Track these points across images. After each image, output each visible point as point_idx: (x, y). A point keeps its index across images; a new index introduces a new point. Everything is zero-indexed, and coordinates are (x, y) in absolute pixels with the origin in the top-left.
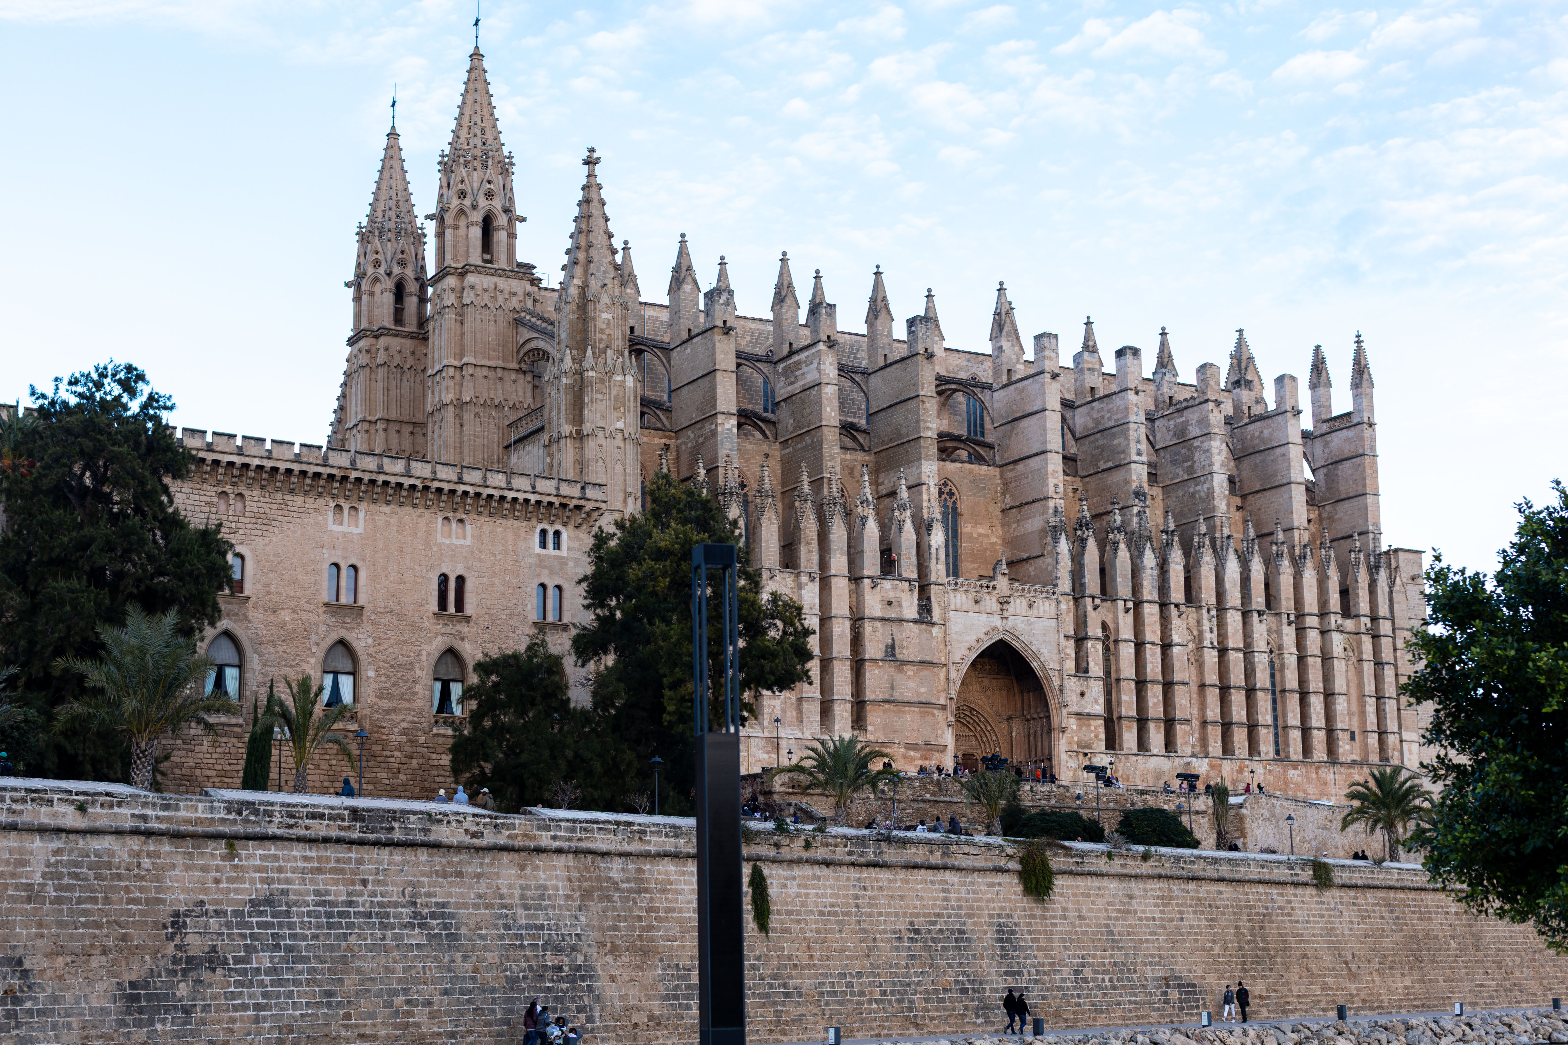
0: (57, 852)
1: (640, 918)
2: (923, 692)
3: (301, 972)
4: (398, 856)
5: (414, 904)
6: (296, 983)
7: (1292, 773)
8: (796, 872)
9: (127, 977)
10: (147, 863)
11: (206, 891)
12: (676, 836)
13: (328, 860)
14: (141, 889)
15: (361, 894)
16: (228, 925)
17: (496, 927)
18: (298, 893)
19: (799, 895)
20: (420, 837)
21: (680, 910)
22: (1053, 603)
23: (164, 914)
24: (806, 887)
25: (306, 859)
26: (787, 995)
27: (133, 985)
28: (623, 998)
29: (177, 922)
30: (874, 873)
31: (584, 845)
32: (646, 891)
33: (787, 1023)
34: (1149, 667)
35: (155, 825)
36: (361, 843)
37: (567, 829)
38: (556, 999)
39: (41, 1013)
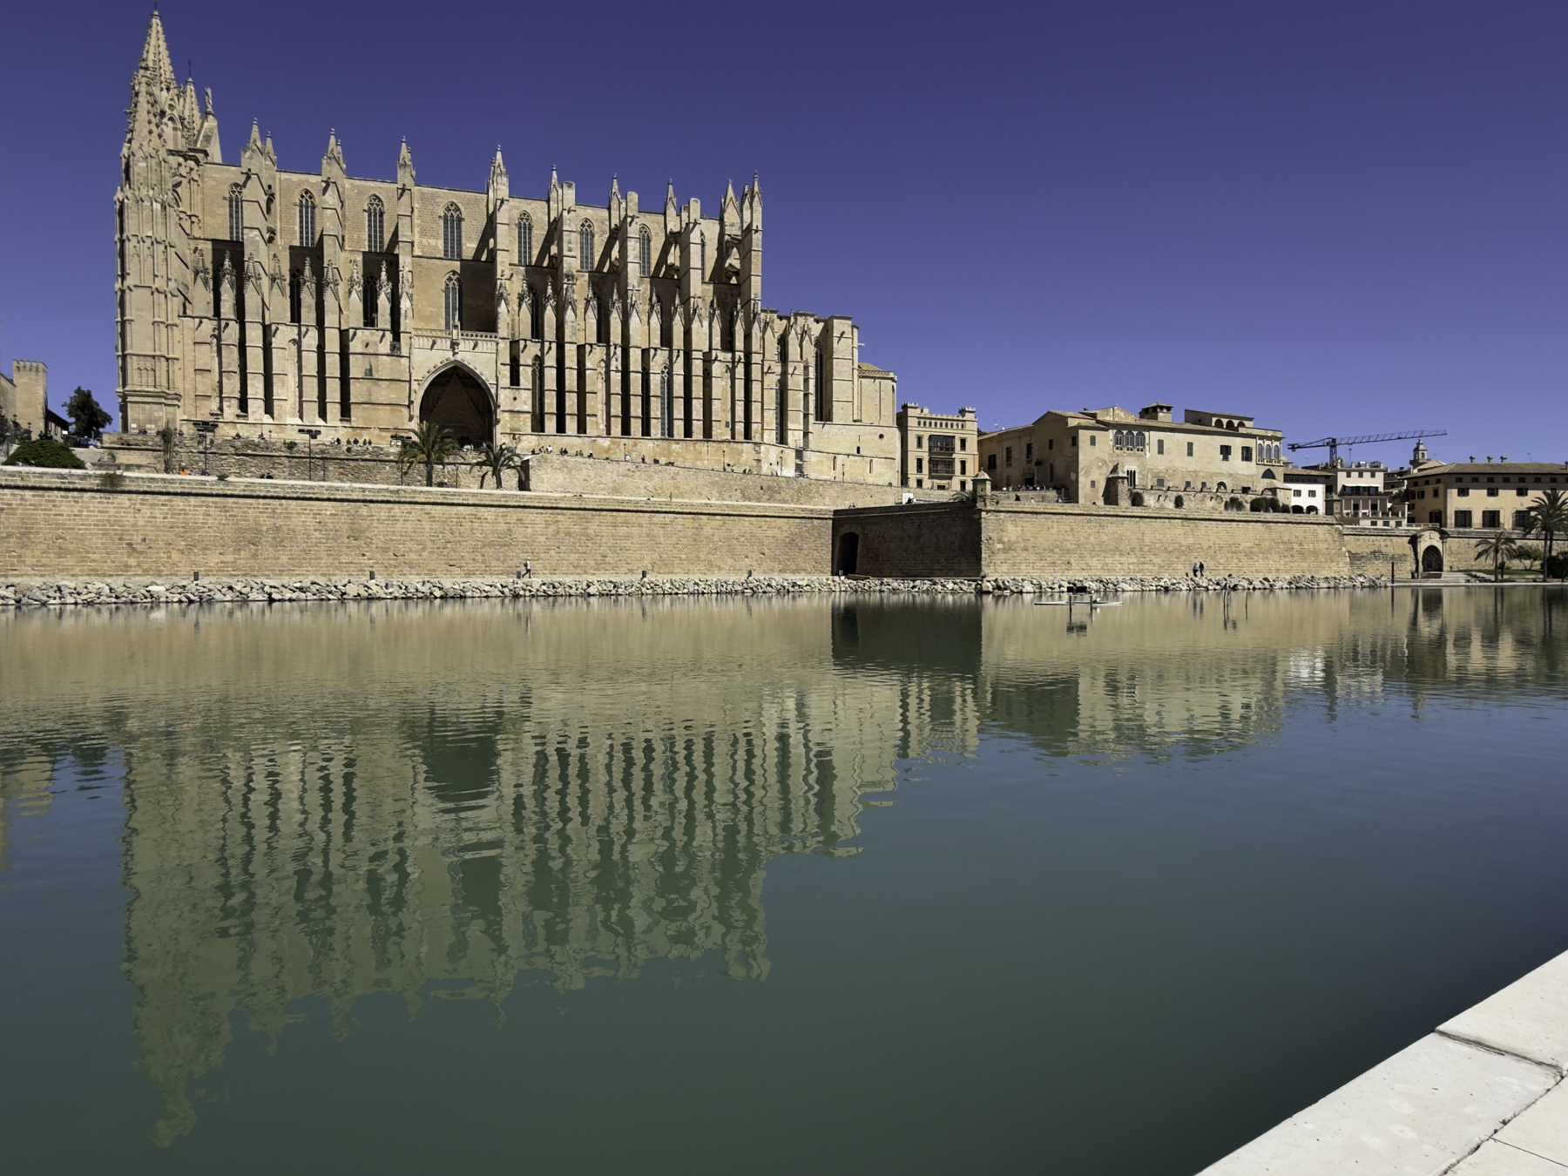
2: (394, 398)
7: (674, 446)
22: (494, 344)
34: (567, 382)
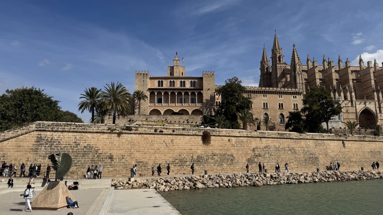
0: (236, 139)
1: (325, 150)
2: (353, 117)
3: (273, 158)
4: (286, 140)
5: (289, 147)
6: (272, 159)
8: (350, 142)
9: (247, 158)
10: (249, 141)
11: (258, 145)
12: (329, 136)
13: (275, 141)
14: (248, 145)
15: (280, 146)
16: (261, 150)
17: (302, 151)
18: (271, 145)
19: (351, 146)
20: (289, 137)
21: (331, 148)
22: (374, 102)
23: (252, 148)
24: (352, 144)
25: (272, 140)
26: (351, 162)
27: (249, 159)
28: (324, 162)
29: (254, 150)
30: (363, 142)
31: (315, 138)
32: (326, 145)
33: (351, 166)
35: (249, 136)
36: (280, 138)
37: (312, 136)
38: (313, 162)
39: (236, 163)
